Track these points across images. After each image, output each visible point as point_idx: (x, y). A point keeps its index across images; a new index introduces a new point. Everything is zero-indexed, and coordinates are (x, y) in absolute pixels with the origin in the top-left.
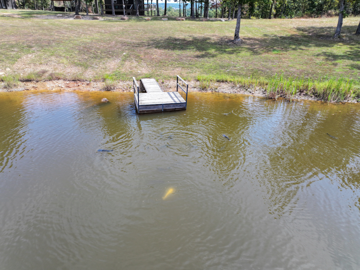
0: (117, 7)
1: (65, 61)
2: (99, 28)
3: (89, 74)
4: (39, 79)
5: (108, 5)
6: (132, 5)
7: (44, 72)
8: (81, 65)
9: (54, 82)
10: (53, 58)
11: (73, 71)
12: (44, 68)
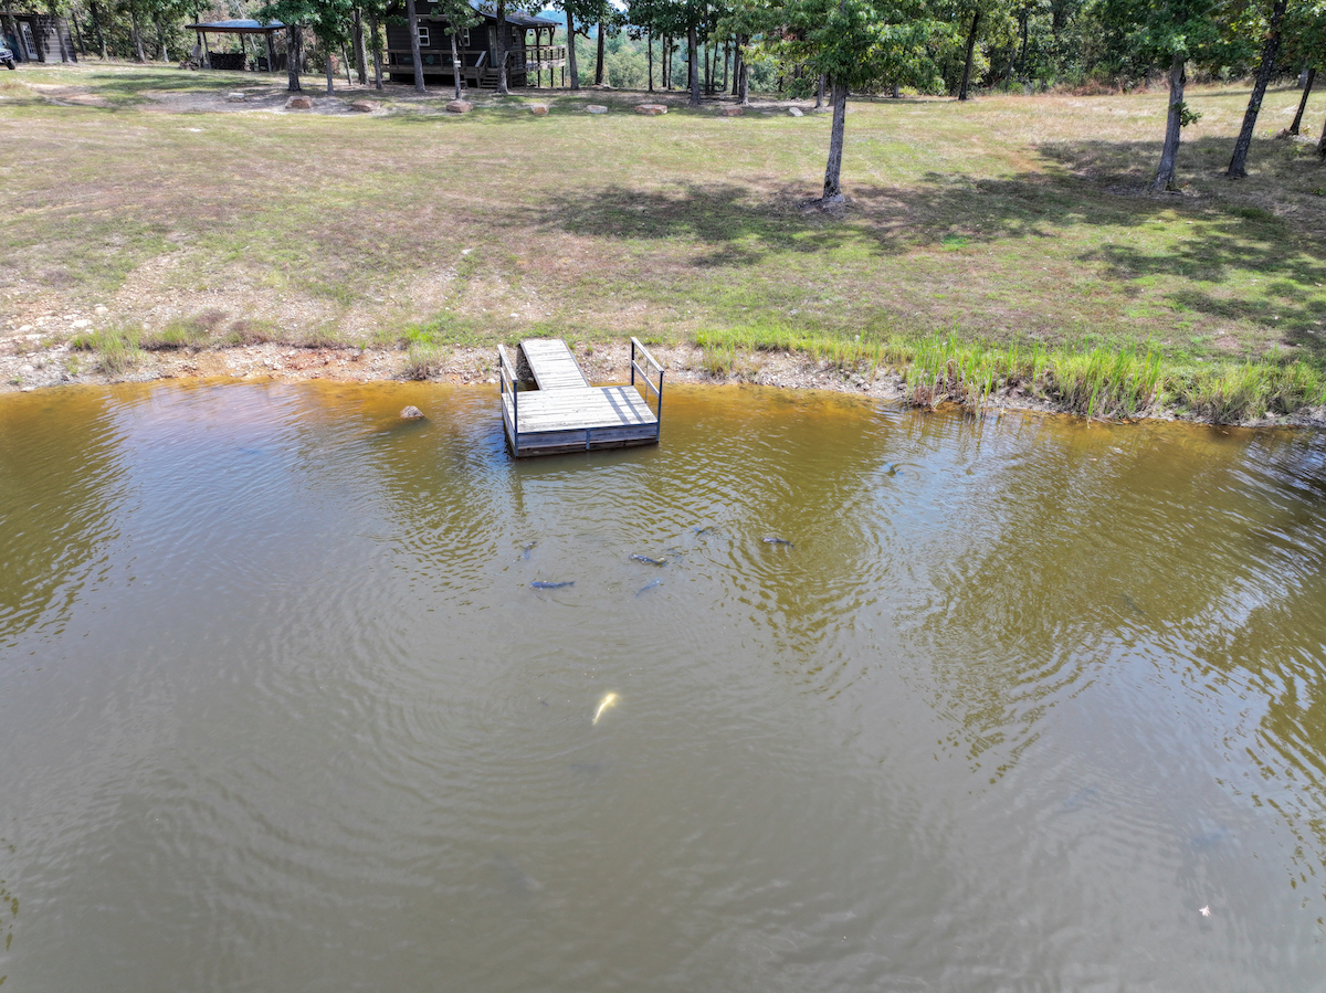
0: (430, 60)
1: (277, 279)
2: (375, 149)
3: (357, 325)
4: (201, 341)
5: (399, 51)
6: (484, 53)
7: (215, 318)
8: (330, 294)
9: (249, 350)
10: (238, 269)
11: (306, 313)
12: (211, 303)
